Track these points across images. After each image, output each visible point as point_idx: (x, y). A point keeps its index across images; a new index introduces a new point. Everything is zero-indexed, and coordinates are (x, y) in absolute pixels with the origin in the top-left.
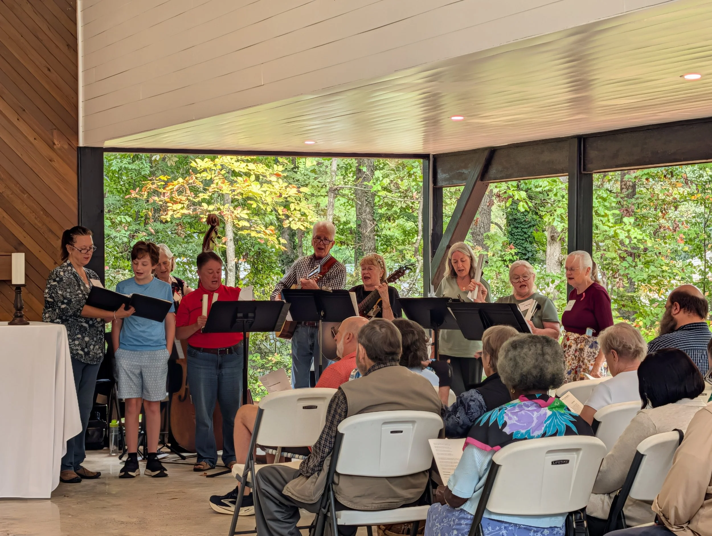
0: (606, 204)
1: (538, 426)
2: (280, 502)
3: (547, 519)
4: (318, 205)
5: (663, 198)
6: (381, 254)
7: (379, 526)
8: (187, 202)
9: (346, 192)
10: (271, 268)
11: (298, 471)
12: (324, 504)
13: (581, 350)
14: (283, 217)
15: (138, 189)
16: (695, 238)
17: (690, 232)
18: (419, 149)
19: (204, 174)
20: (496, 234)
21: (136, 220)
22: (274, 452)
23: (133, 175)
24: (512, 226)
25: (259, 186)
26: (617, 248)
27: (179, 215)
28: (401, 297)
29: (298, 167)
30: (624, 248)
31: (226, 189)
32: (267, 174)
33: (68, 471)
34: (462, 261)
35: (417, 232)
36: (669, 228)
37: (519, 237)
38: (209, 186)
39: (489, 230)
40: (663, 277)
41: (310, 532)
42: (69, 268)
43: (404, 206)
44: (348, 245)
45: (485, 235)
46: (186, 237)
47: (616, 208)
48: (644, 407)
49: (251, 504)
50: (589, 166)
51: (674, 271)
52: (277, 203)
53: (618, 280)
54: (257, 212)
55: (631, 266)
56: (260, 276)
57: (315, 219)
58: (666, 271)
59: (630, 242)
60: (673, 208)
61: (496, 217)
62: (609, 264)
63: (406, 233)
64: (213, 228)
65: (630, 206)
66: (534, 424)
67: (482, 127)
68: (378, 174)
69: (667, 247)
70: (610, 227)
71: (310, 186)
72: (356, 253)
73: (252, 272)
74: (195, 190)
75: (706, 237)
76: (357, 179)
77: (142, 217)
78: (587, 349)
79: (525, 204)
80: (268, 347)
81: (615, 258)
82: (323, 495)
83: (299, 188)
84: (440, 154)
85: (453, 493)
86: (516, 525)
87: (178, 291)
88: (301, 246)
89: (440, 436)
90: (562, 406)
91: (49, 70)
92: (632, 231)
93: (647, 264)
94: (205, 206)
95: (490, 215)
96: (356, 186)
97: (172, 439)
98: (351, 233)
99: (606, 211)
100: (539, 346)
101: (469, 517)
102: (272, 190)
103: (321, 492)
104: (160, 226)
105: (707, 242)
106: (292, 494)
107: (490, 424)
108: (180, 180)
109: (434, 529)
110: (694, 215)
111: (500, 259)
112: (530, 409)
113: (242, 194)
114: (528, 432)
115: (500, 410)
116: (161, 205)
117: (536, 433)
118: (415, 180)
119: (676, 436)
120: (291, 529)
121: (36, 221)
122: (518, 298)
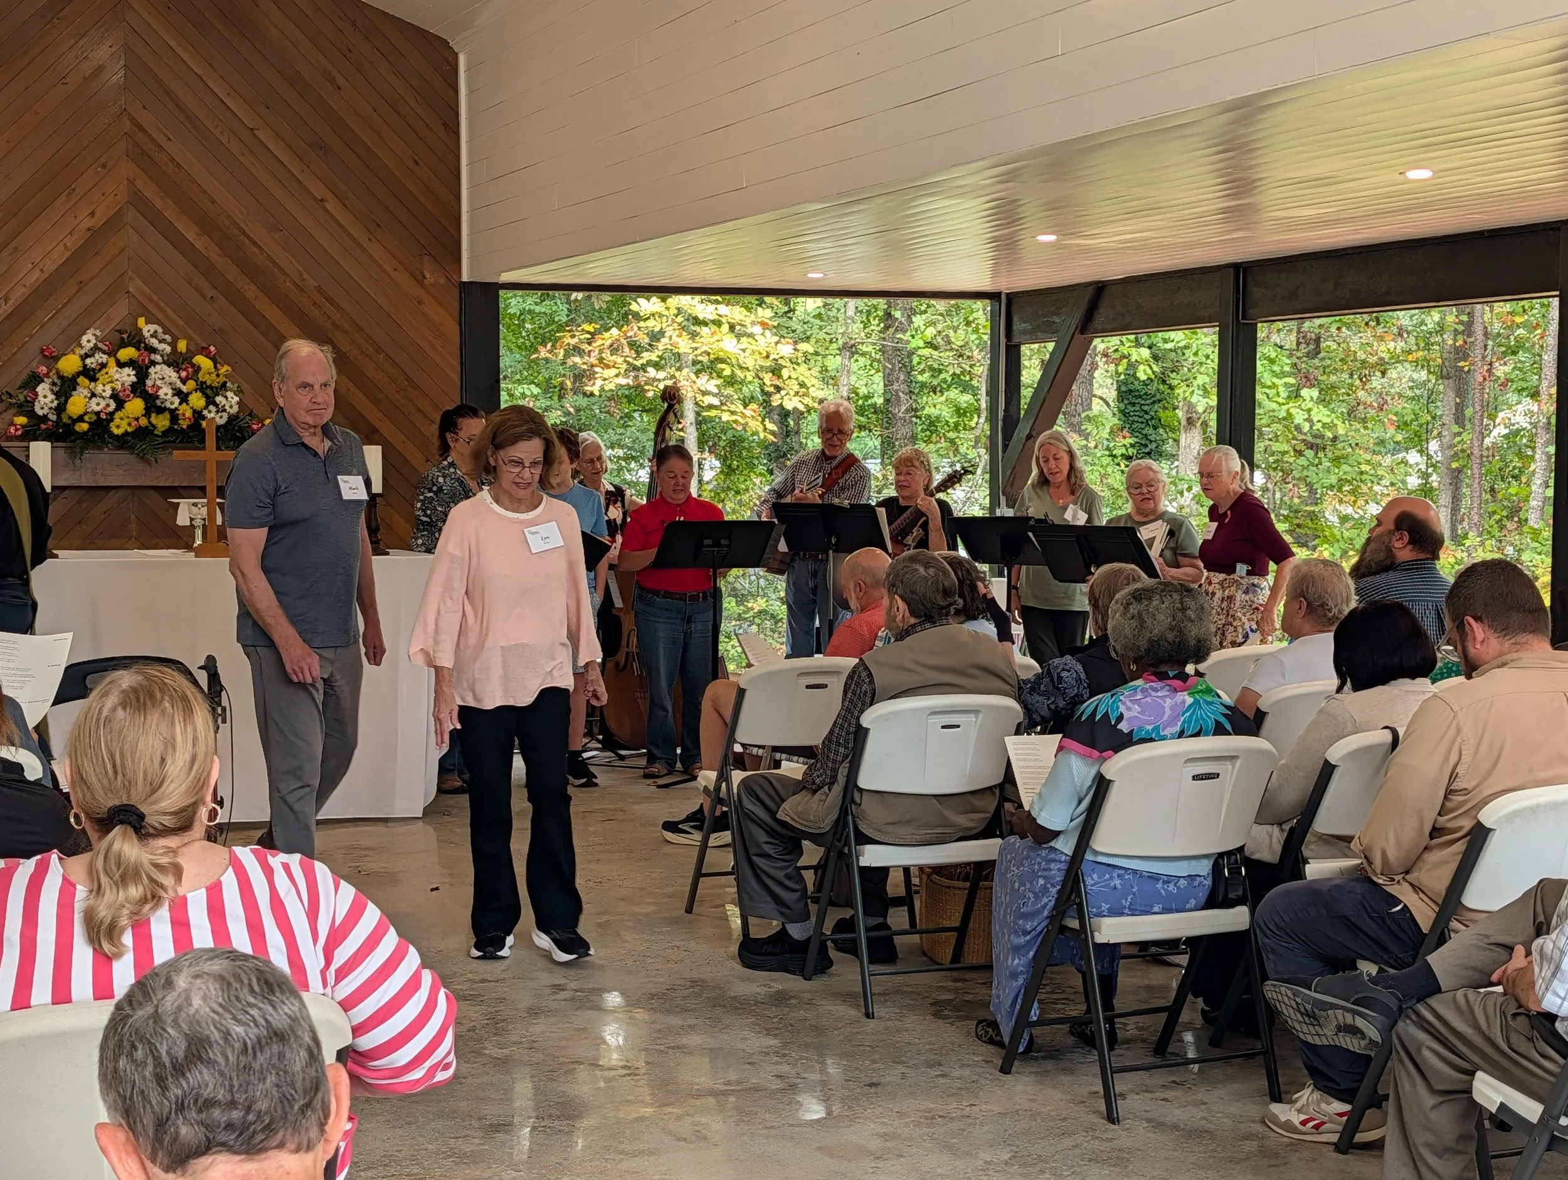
0: (1276, 368)
1: (1172, 721)
2: (772, 829)
3: (1185, 863)
4: (824, 369)
5: (1364, 357)
6: (921, 446)
7: (921, 869)
8: (625, 366)
9: (869, 349)
10: (752, 467)
11: (798, 782)
12: (838, 836)
13: (1231, 598)
14: (772, 389)
15: (549, 346)
16: (1412, 421)
17: (1405, 411)
18: (985, 284)
19: (651, 323)
20: (1101, 415)
21: (545, 391)
22: (761, 752)
23: (543, 321)
24: (1126, 402)
25: (735, 340)
26: (1290, 436)
27: (612, 386)
28: (955, 515)
29: (794, 311)
30: (1302, 437)
31: (684, 345)
32: (748, 322)
33: (449, 776)
34: (1056, 459)
35: (978, 410)
36: (1371, 406)
37: (1136, 419)
38: (658, 340)
39: (1090, 409)
40: (1361, 481)
41: (816, 874)
42: (452, 470)
43: (958, 371)
44: (870, 431)
45: (1083, 415)
46: (621, 417)
47: (1289, 375)
48: (1339, 690)
49: (725, 828)
50: (1252, 311)
51: (1379, 473)
52: (762, 367)
53: (1290, 486)
54: (731, 381)
55: (1312, 464)
56: (734, 478)
57: (818, 391)
58: (1367, 473)
59: (1311, 427)
60: (1378, 374)
61: (1101, 386)
62: (1276, 461)
63: (959, 411)
64: (670, 407)
65: (1311, 370)
66: (1165, 718)
67: (1087, 250)
68: (918, 320)
69: (1367, 436)
70: (1280, 404)
71: (813, 341)
72: (883, 442)
73: (722, 472)
74: (636, 347)
75: (1429, 418)
76: (887, 328)
77: (555, 387)
78: (1240, 597)
79: (1147, 368)
80: (747, 586)
81: (1286, 452)
82: (837, 820)
83: (796, 343)
84: (1018, 293)
85: (1039, 822)
86: (1135, 872)
87: (615, 503)
88: (797, 433)
89: (1018, 732)
90: (1209, 691)
91: (417, 163)
92: (1315, 410)
93: (1337, 460)
94: (652, 372)
95: (1091, 384)
96: (884, 339)
97: (604, 729)
98: (875, 412)
99: (1275, 380)
100: (1176, 596)
101: (1063, 858)
102: (755, 348)
103: (834, 816)
104: (583, 402)
105: (1430, 427)
106: (793, 819)
107: (1097, 718)
108: (614, 331)
109: (1009, 875)
110: (1411, 384)
111: (1107, 453)
112: (1159, 694)
113: (709, 354)
114: (1156, 729)
115: (1112, 696)
116: (584, 370)
117: (1168, 731)
118: (976, 331)
119: (1387, 737)
120: (789, 871)
121: (398, 397)
122: (1137, 518)
